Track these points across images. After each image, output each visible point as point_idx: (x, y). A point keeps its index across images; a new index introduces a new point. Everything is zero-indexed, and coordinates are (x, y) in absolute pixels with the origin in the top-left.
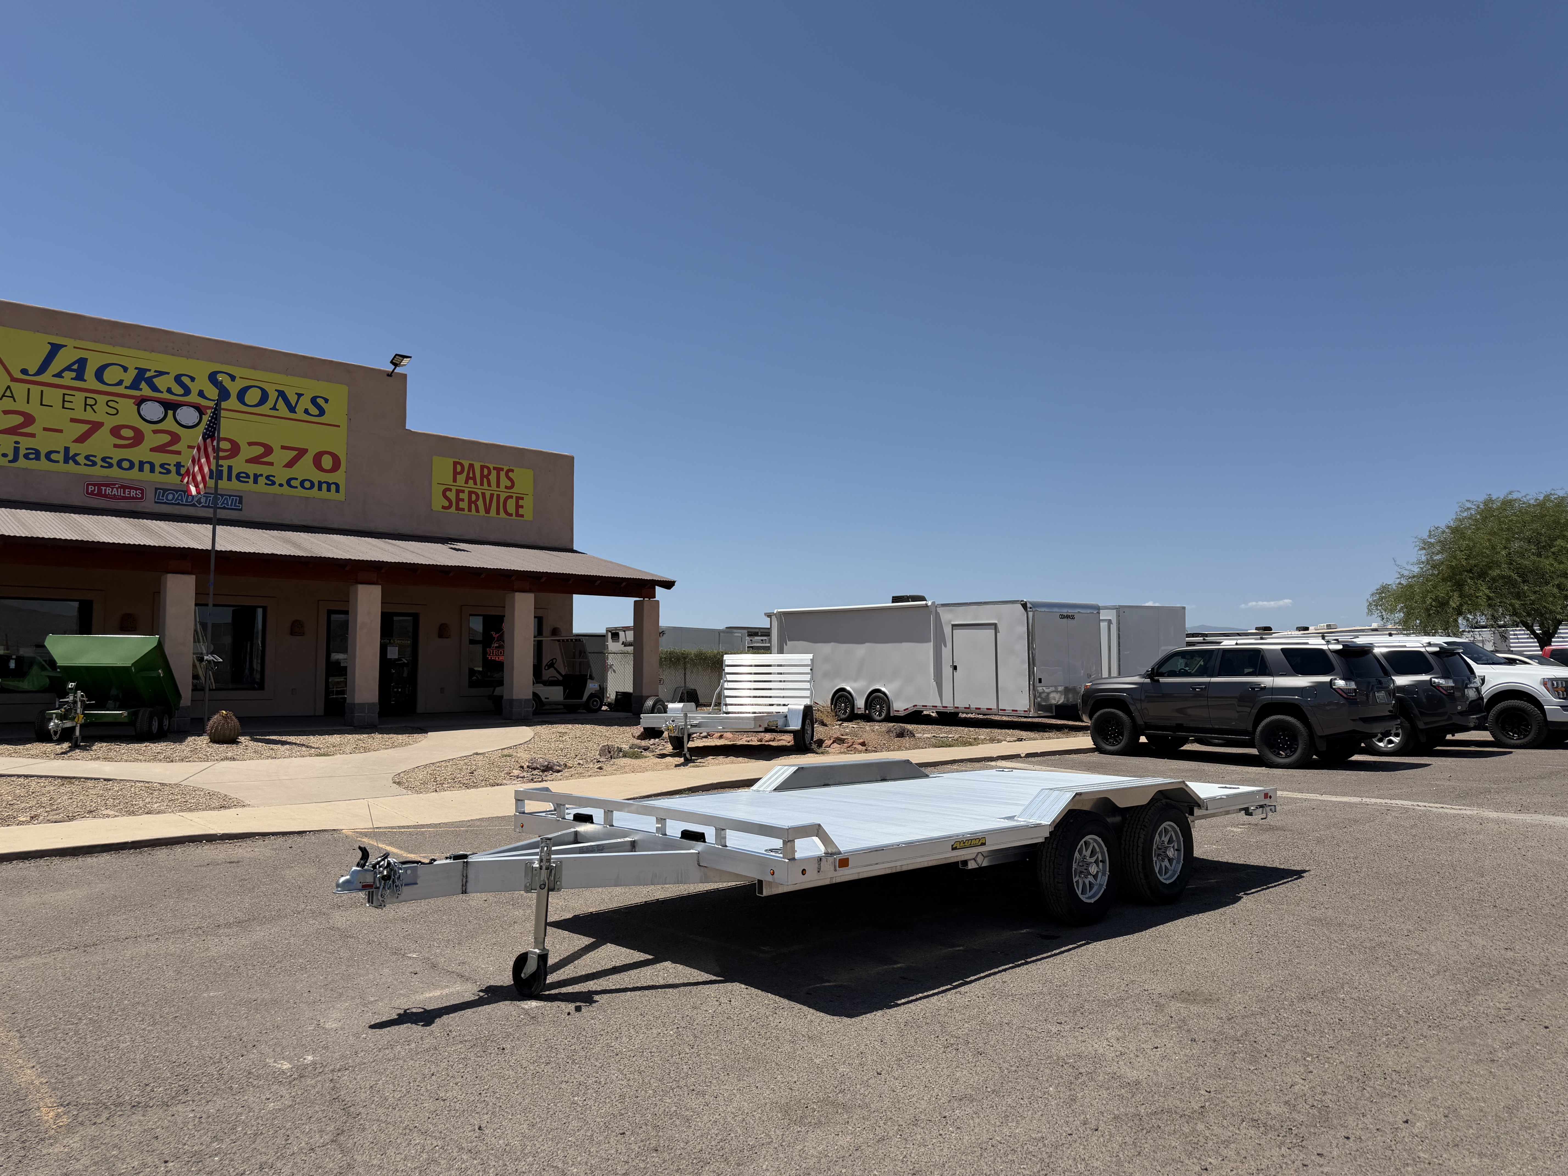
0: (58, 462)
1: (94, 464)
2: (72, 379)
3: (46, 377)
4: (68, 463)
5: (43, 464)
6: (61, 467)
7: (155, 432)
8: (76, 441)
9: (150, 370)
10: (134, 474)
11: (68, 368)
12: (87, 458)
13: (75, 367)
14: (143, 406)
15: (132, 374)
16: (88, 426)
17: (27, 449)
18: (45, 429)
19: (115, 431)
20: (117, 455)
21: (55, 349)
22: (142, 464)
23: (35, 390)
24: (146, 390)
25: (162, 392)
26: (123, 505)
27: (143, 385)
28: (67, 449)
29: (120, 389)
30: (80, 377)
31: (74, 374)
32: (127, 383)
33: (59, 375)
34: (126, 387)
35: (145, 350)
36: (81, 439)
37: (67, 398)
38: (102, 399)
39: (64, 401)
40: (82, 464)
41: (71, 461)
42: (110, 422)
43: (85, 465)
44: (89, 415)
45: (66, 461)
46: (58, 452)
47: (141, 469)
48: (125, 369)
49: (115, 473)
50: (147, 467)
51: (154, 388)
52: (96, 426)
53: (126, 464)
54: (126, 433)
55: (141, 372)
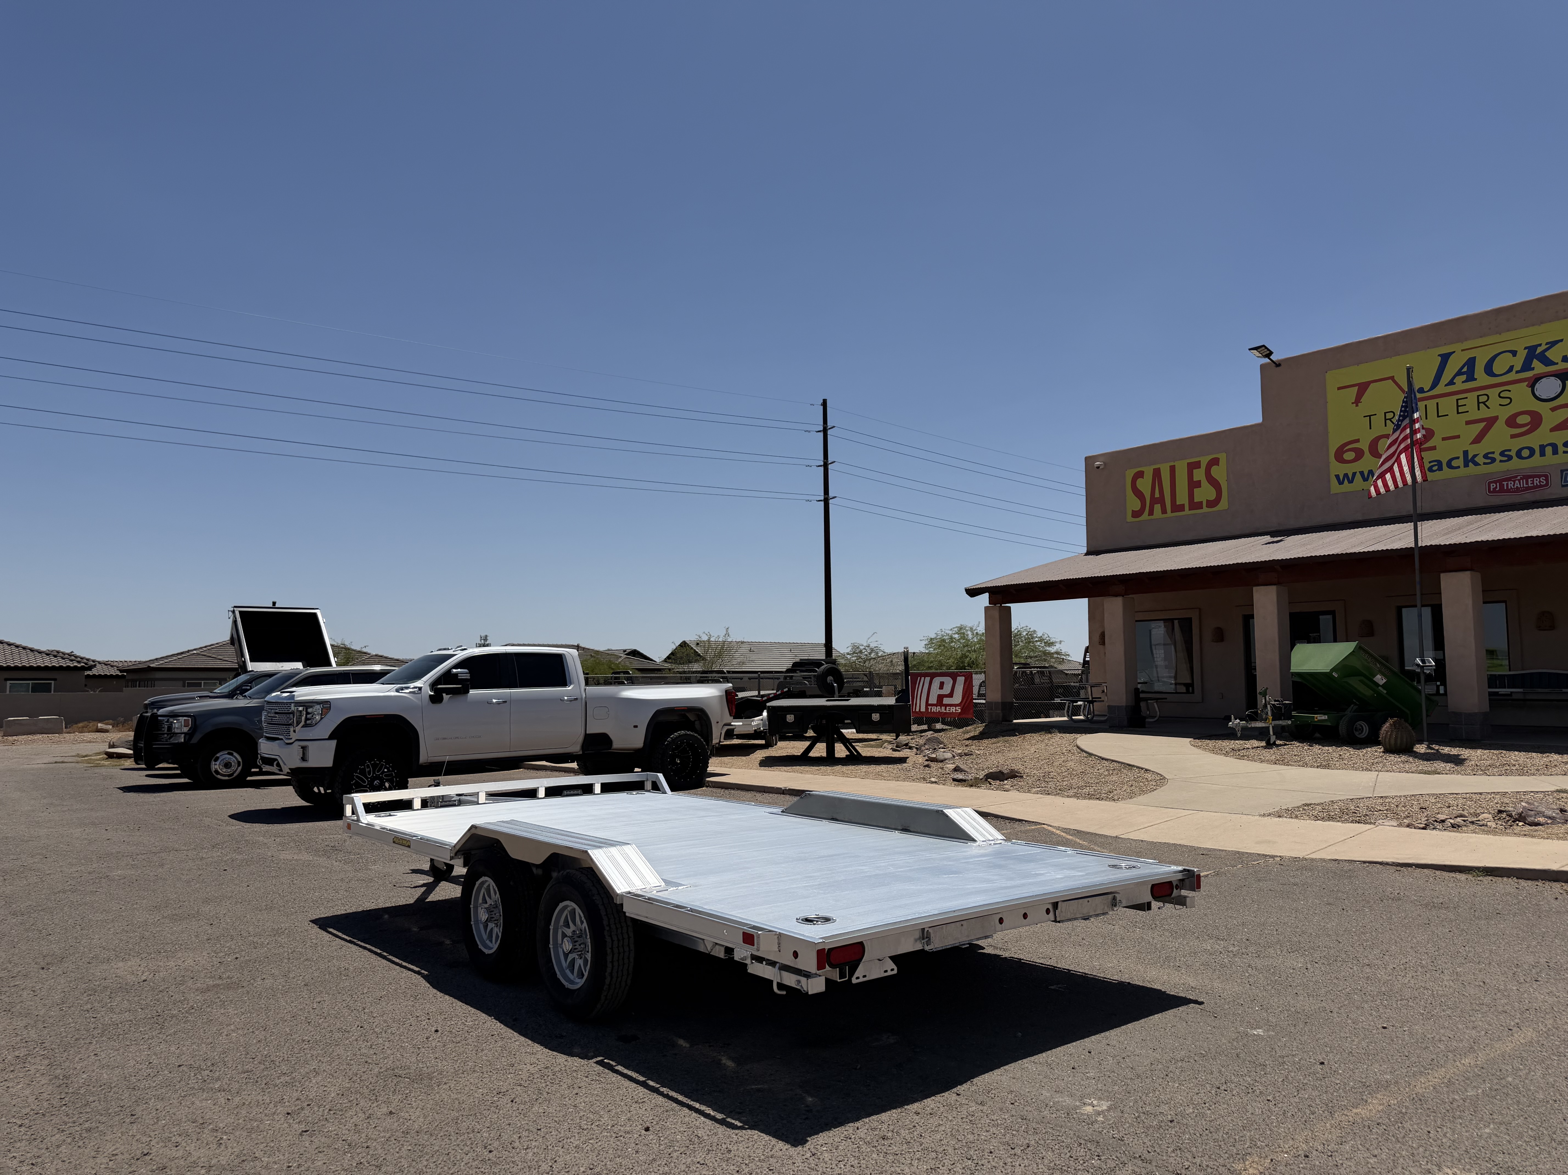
0: (1459, 467)
1: (1493, 460)
2: (1463, 382)
3: (1441, 389)
4: (1468, 466)
5: (1446, 473)
6: (1463, 472)
7: (1553, 409)
8: (1473, 442)
9: (1540, 345)
10: (1537, 461)
11: (1459, 373)
12: (1486, 456)
13: (1465, 369)
14: (1537, 386)
15: (1522, 354)
16: (1483, 424)
17: (1430, 462)
18: (1444, 439)
19: (1511, 422)
20: (1515, 445)
21: (1445, 358)
22: (1542, 448)
23: (1431, 405)
24: (1539, 368)
25: (1557, 363)
26: (1528, 497)
27: (1536, 363)
28: (1466, 453)
29: (1512, 376)
30: (1471, 378)
31: (1464, 377)
32: (1518, 367)
33: (1451, 383)
34: (1517, 372)
35: (1533, 325)
36: (1478, 440)
37: (1461, 403)
38: (1493, 393)
39: (1458, 406)
40: (1482, 464)
41: (1470, 464)
42: (1504, 414)
43: (1485, 464)
44: (1484, 413)
45: (1466, 465)
46: (1458, 458)
47: (1543, 454)
48: (1514, 353)
49: (1516, 464)
50: (1549, 450)
51: (1548, 362)
52: (1491, 422)
53: (1526, 453)
54: (1524, 419)
55: (1532, 350)
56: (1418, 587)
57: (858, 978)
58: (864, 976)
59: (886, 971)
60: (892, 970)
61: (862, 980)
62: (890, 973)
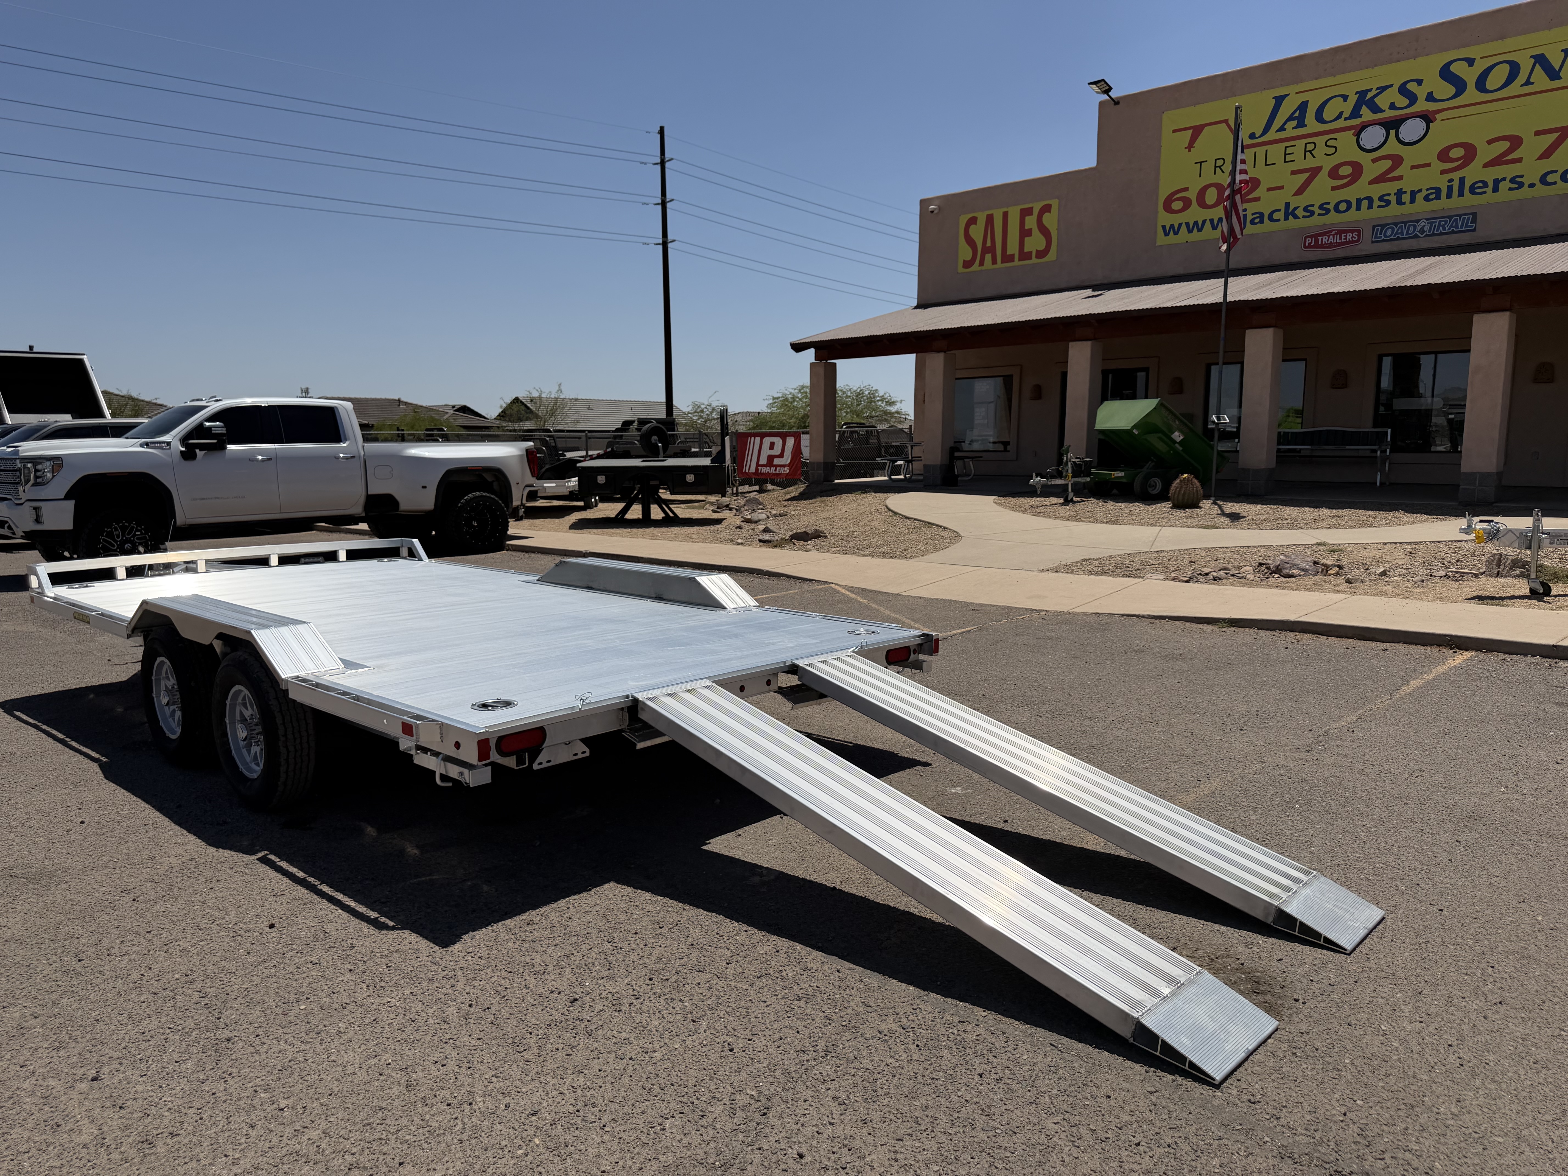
0: (1279, 220)
1: (1312, 213)
2: (1293, 128)
3: (1272, 135)
4: (1288, 219)
5: (1268, 226)
6: (1283, 225)
7: (1374, 161)
8: (1295, 194)
9: (1371, 90)
10: (1352, 215)
11: (1291, 118)
12: (1305, 209)
13: (1297, 114)
14: (1363, 135)
15: (1353, 99)
16: (1307, 175)
17: (1253, 214)
18: (1269, 190)
19: (1334, 173)
20: (1334, 198)
21: (1279, 100)
22: (1359, 201)
23: (1261, 151)
24: (1367, 114)
25: (1384, 111)
26: (1340, 253)
27: (1364, 110)
28: (1287, 205)
29: (1341, 123)
30: (1301, 124)
31: (1295, 123)
32: (1346, 114)
33: (1282, 129)
34: (1346, 119)
35: (1367, 68)
36: (1300, 192)
37: (1289, 151)
38: (1320, 140)
39: (1286, 154)
40: (1301, 217)
41: (1290, 217)
42: (1328, 164)
43: (1304, 217)
44: (1310, 163)
45: (1286, 218)
46: (1279, 210)
47: (1358, 208)
48: (1345, 98)
49: (1333, 218)
50: (1365, 203)
51: (1376, 109)
52: (1315, 172)
53: (1343, 207)
54: (1346, 170)
55: (1362, 94)
56: (1222, 343)
57: (540, 764)
58: (549, 761)
59: (576, 754)
60: (584, 752)
61: (545, 765)
62: (580, 756)
